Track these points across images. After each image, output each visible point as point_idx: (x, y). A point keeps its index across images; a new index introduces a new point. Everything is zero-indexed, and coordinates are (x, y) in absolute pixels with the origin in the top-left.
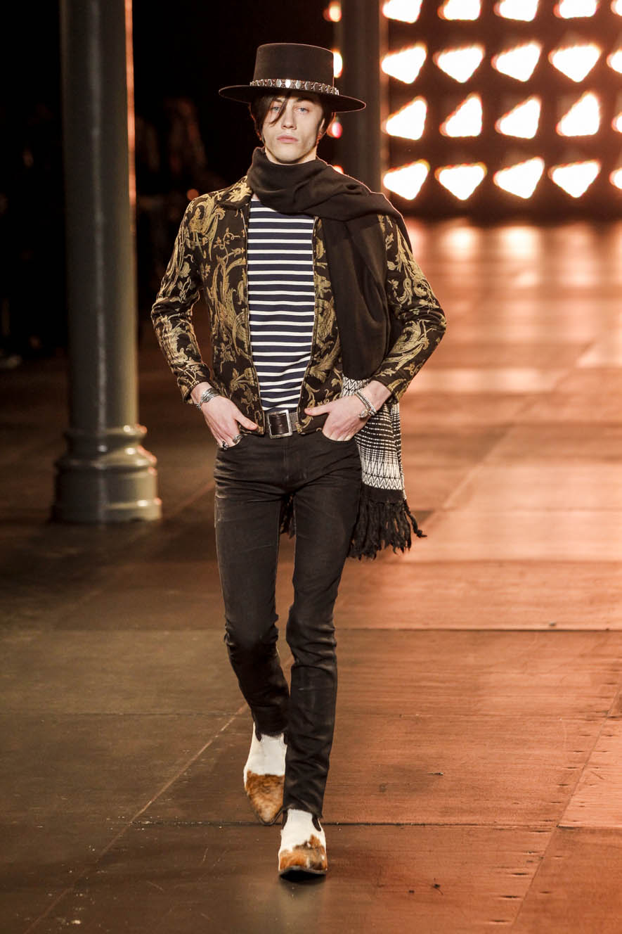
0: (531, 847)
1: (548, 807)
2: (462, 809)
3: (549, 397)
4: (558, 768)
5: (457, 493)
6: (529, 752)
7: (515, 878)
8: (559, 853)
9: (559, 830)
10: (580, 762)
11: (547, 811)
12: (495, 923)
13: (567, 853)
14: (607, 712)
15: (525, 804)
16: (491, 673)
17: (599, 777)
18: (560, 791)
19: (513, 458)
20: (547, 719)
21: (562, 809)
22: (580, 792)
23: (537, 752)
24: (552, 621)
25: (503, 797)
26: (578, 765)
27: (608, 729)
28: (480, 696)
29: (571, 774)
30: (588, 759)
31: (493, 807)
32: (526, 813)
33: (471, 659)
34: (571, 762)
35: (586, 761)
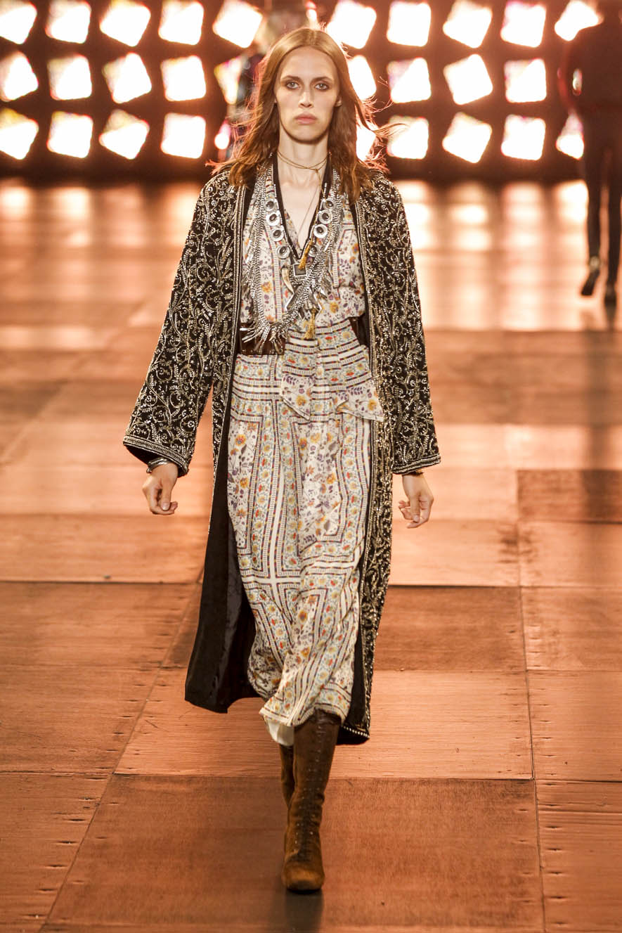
0: (87, 794)
1: (104, 755)
2: (20, 757)
3: (101, 355)
4: (113, 717)
5: (12, 448)
6: (85, 701)
7: (72, 824)
8: (115, 800)
9: (114, 778)
10: (134, 711)
11: (104, 758)
12: (53, 868)
13: (123, 800)
14: (160, 662)
15: (82, 752)
16: (47, 624)
17: (154, 725)
18: (116, 739)
19: (66, 414)
20: (103, 669)
21: (117, 757)
22: (135, 740)
23: (93, 701)
24: (107, 574)
25: (59, 745)
26: (133, 714)
27: (162, 679)
28: (36, 646)
29: (126, 723)
30: (143, 708)
31: (50, 755)
32: (83, 761)
33: (27, 610)
34: (126, 711)
35: (141, 711)
